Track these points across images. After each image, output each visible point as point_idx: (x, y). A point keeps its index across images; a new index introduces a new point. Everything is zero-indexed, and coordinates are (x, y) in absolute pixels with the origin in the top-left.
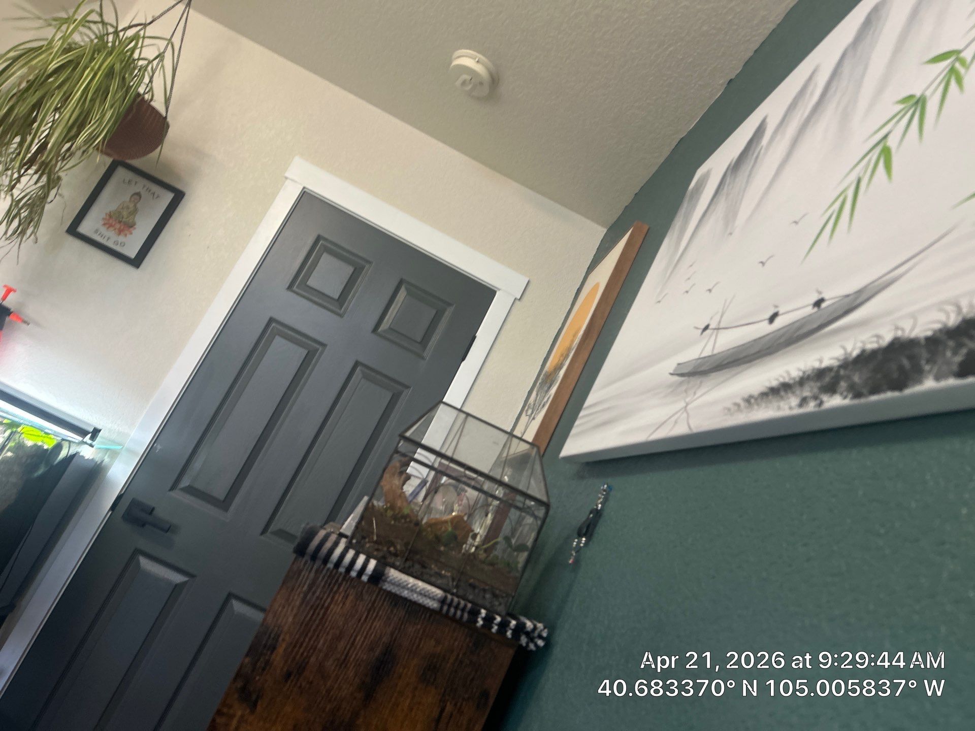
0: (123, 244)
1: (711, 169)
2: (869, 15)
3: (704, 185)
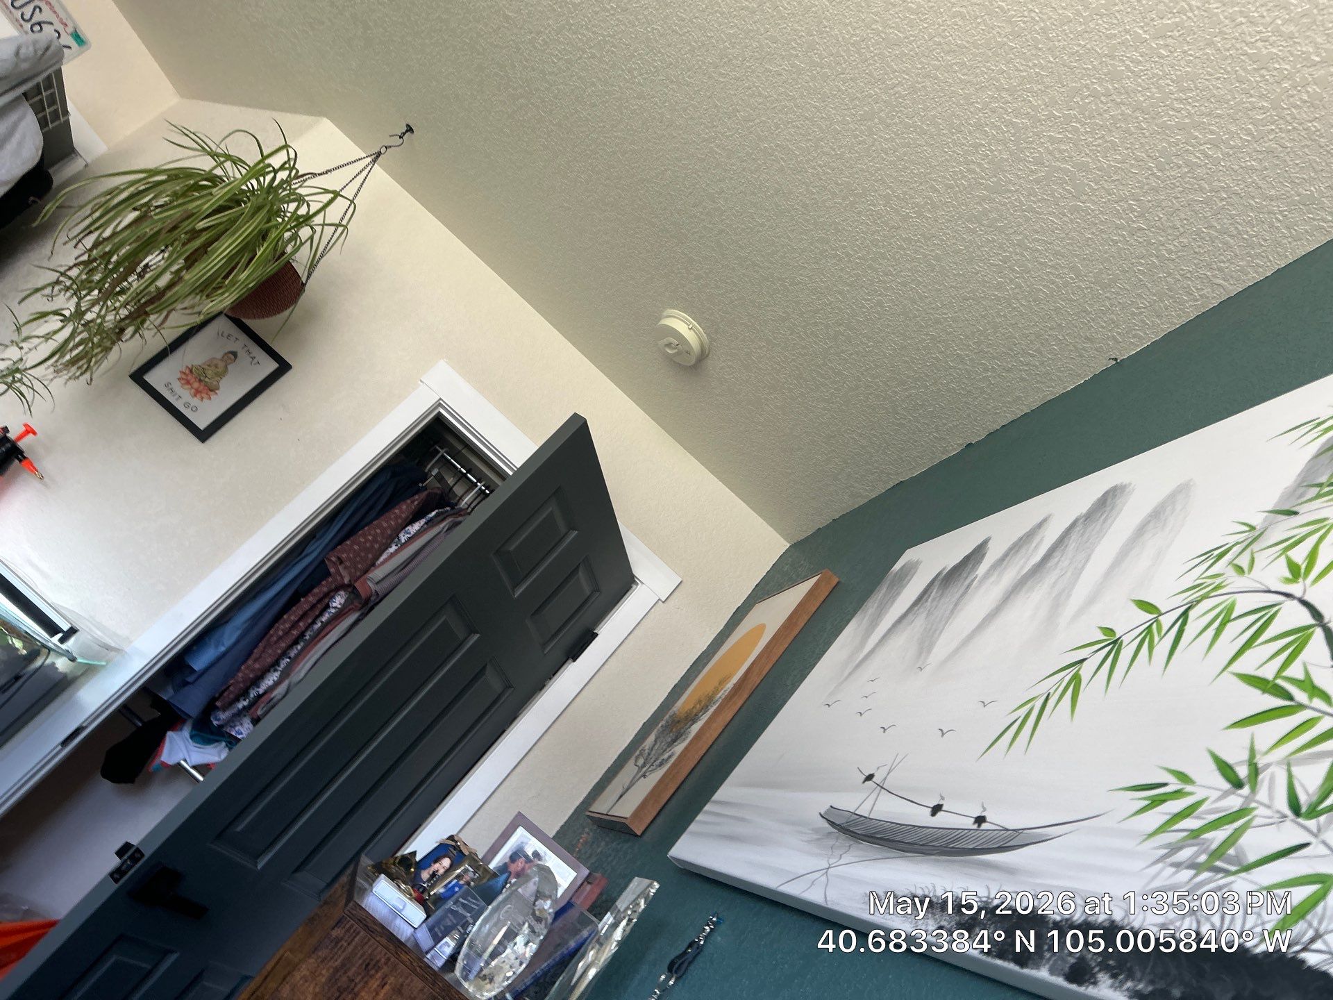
0: (195, 409)
1: (922, 561)
2: (1107, 493)
3: (908, 578)
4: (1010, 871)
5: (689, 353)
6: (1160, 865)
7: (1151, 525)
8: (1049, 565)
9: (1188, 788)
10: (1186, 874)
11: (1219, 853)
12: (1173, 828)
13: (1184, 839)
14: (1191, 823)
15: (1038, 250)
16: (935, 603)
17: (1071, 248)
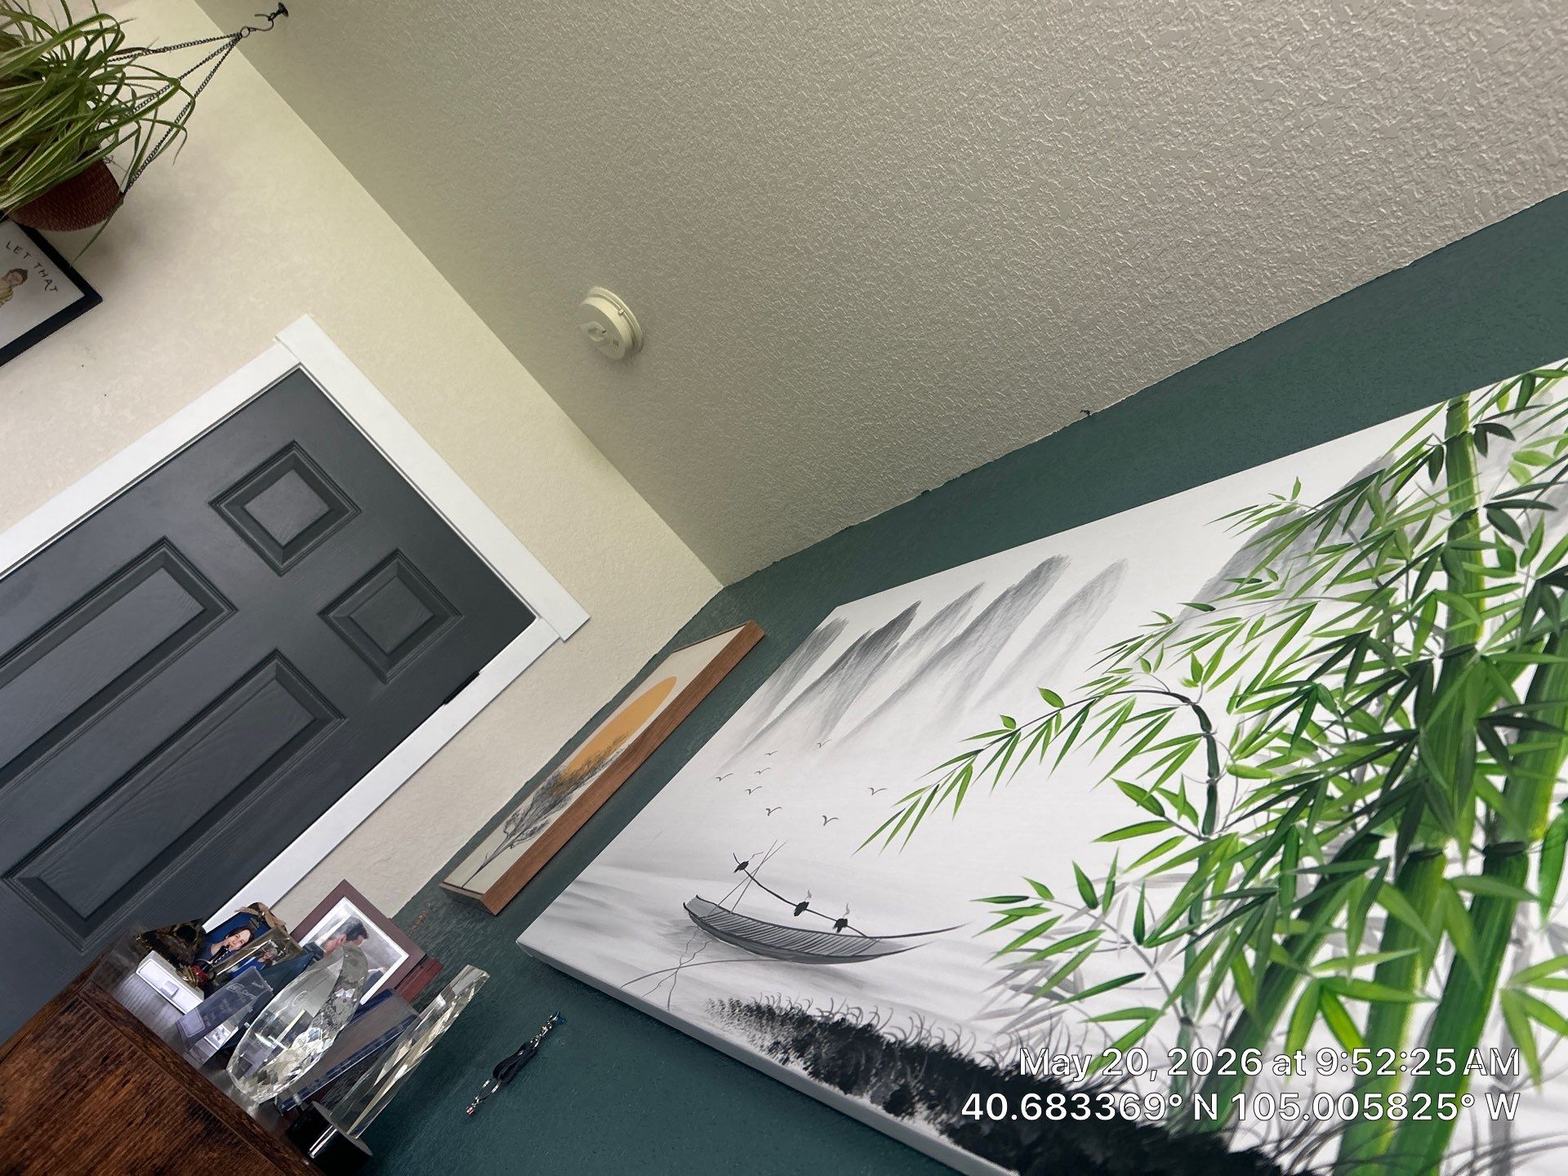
2: (1043, 564)
3: (832, 639)
4: (857, 983)
5: (616, 343)
6: (1001, 987)
7: (1076, 607)
8: (968, 640)
9: (1046, 904)
10: (1024, 998)
11: (1057, 979)
12: (1023, 947)
13: (1031, 959)
14: (1040, 943)
15: (1015, 275)
16: (850, 672)
17: (1050, 278)
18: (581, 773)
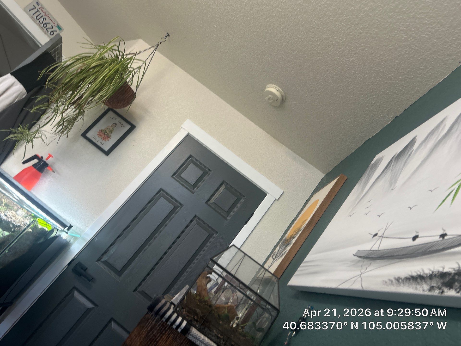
0: (104, 144)
1: (384, 156)
3: (379, 163)
5: (277, 100)
8: (451, 132)
16: (394, 166)
18: (293, 235)
